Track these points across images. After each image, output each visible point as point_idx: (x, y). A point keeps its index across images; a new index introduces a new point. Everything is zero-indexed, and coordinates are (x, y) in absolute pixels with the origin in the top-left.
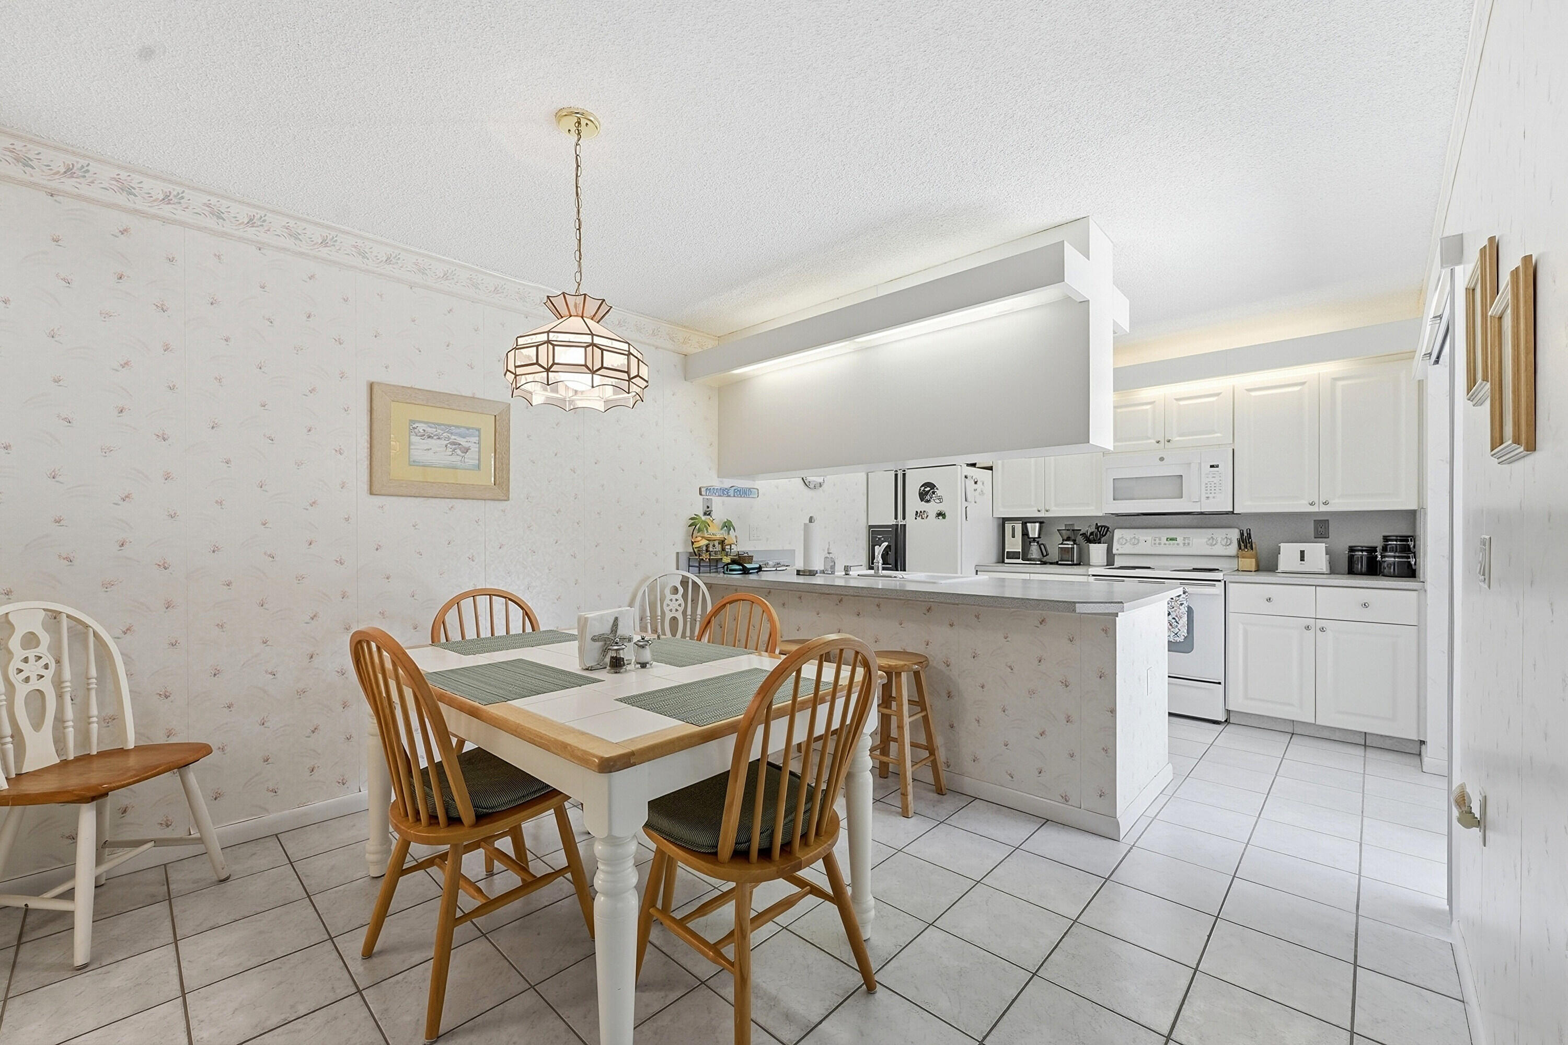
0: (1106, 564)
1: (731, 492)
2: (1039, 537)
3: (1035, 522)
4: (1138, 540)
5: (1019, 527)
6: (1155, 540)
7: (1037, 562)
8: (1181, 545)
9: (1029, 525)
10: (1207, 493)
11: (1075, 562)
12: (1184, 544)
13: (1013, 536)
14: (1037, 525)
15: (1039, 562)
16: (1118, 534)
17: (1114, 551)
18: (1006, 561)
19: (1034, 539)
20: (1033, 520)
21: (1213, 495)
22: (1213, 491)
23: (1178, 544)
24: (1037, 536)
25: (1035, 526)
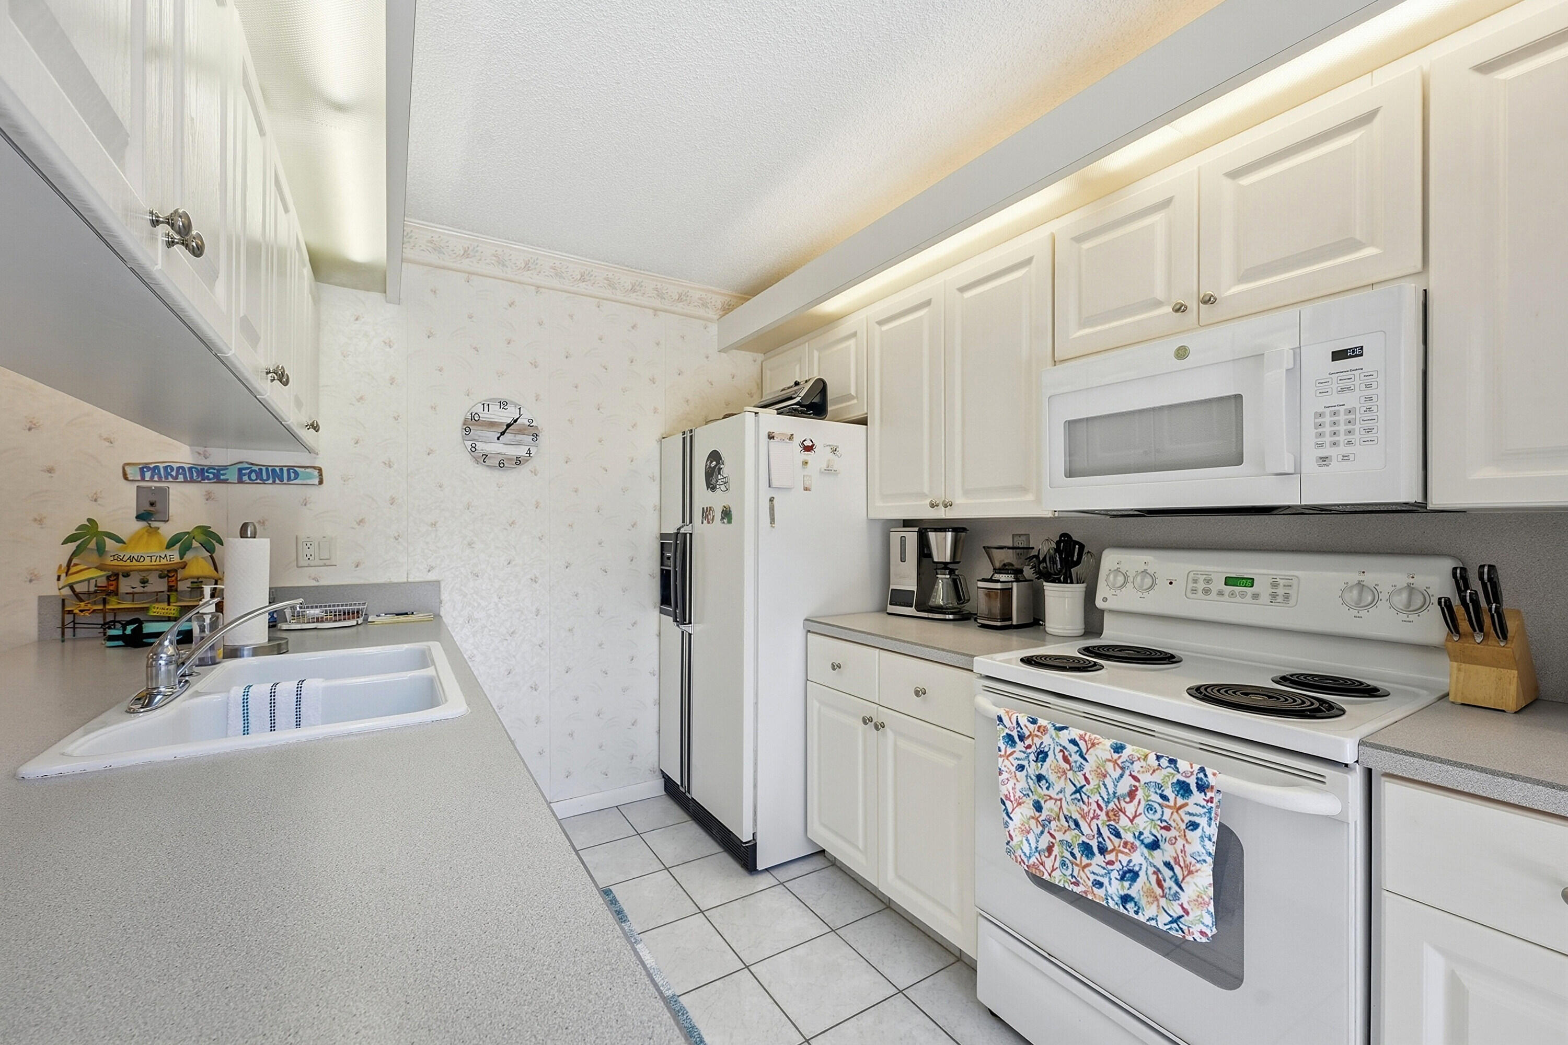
0: (1082, 632)
1: (232, 475)
2: (954, 560)
3: (944, 530)
4: (1153, 578)
5: (912, 537)
6: (1195, 581)
7: (947, 617)
8: (1265, 598)
9: (932, 536)
10: (1320, 445)
11: (1015, 623)
12: (1274, 596)
13: (903, 560)
14: (949, 535)
15: (951, 617)
16: (1111, 560)
17: (1099, 603)
18: (892, 609)
19: (945, 565)
20: (941, 526)
21: (1343, 450)
22: (1342, 438)
23: (1256, 596)
24: (948, 560)
25: (945, 538)
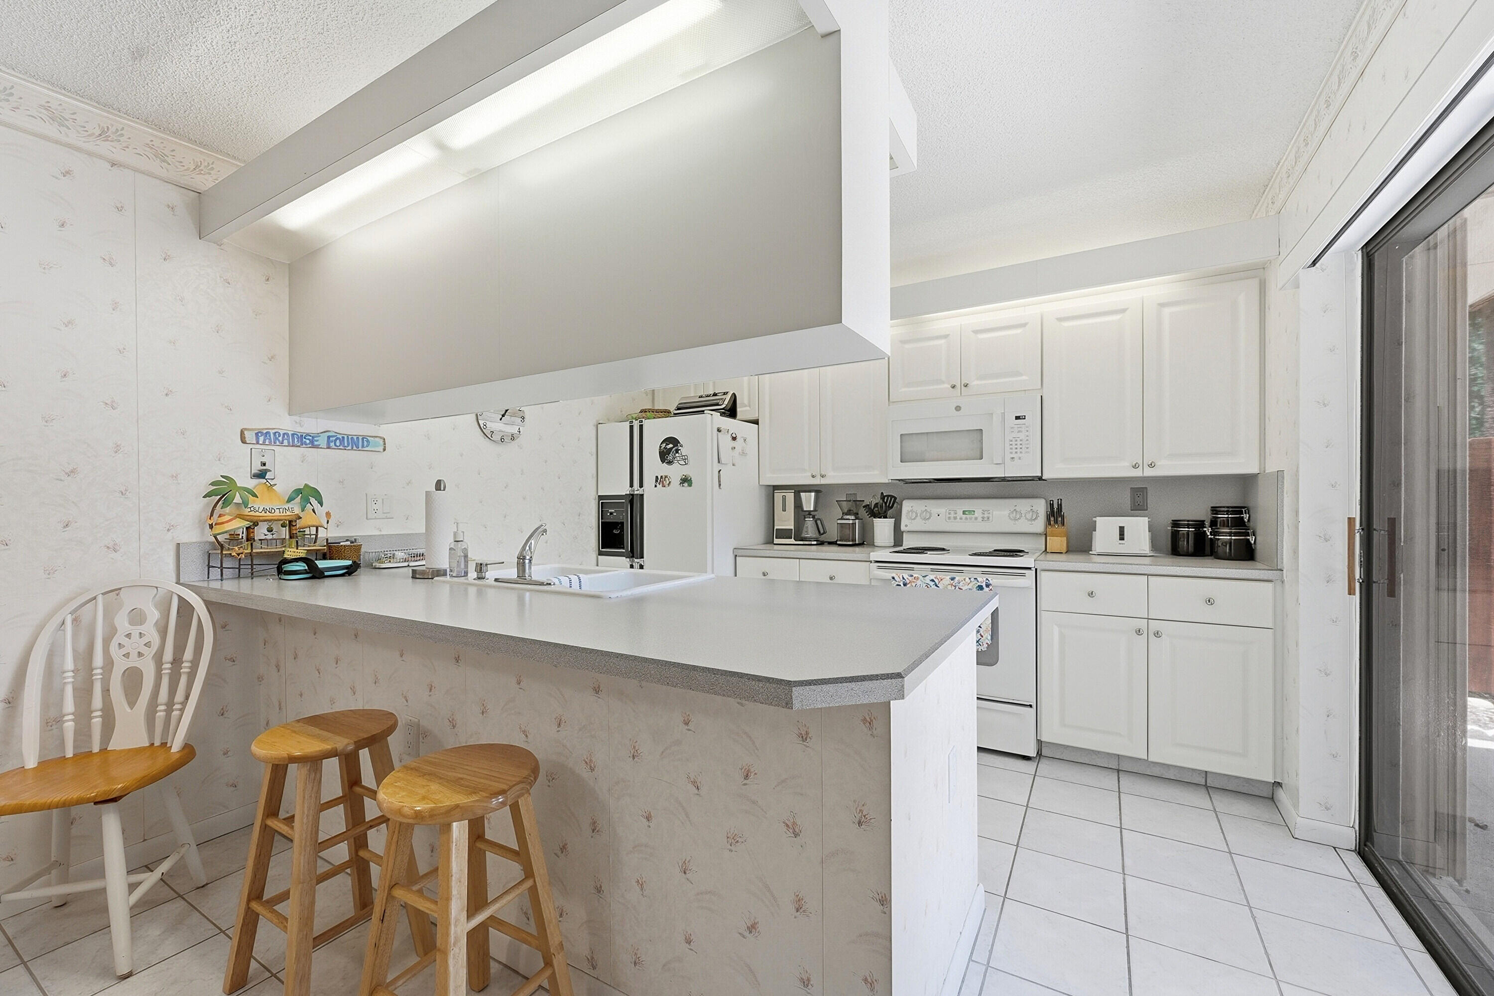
0: (893, 544)
1: (322, 441)
2: (815, 510)
3: (810, 491)
4: (931, 514)
5: (790, 496)
6: (949, 514)
7: (813, 543)
8: (980, 519)
9: (803, 495)
10: (1011, 453)
11: (857, 542)
12: (983, 518)
13: (784, 510)
14: (813, 494)
15: (815, 543)
16: (907, 506)
17: (903, 528)
18: (776, 541)
19: (809, 512)
20: (807, 489)
21: (1019, 455)
22: (1018, 450)
23: (976, 519)
24: (812, 509)
25: (811, 496)
